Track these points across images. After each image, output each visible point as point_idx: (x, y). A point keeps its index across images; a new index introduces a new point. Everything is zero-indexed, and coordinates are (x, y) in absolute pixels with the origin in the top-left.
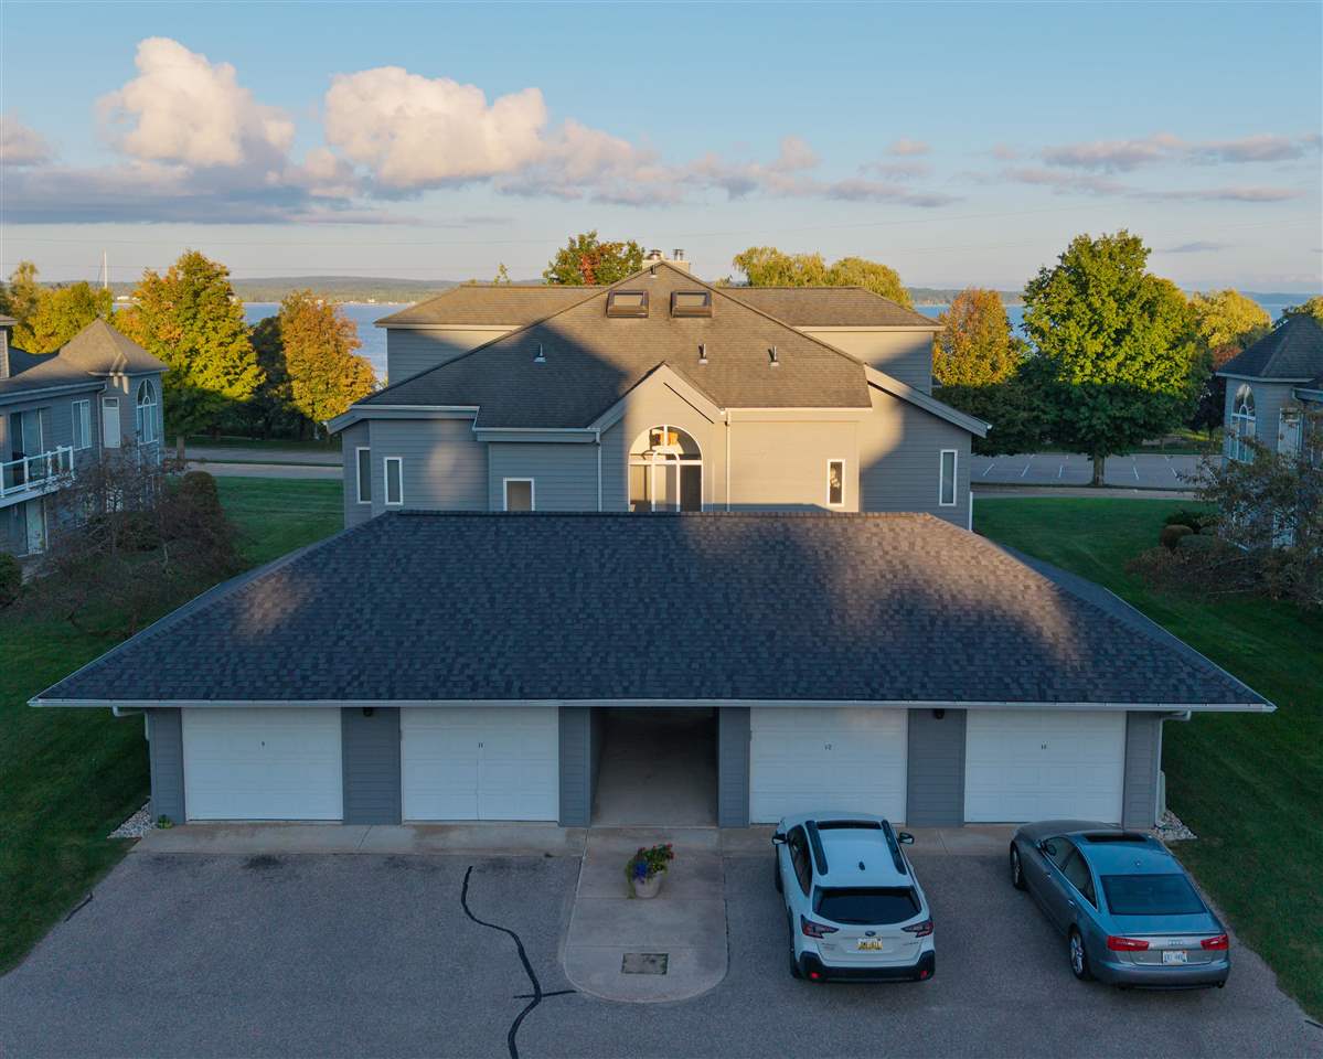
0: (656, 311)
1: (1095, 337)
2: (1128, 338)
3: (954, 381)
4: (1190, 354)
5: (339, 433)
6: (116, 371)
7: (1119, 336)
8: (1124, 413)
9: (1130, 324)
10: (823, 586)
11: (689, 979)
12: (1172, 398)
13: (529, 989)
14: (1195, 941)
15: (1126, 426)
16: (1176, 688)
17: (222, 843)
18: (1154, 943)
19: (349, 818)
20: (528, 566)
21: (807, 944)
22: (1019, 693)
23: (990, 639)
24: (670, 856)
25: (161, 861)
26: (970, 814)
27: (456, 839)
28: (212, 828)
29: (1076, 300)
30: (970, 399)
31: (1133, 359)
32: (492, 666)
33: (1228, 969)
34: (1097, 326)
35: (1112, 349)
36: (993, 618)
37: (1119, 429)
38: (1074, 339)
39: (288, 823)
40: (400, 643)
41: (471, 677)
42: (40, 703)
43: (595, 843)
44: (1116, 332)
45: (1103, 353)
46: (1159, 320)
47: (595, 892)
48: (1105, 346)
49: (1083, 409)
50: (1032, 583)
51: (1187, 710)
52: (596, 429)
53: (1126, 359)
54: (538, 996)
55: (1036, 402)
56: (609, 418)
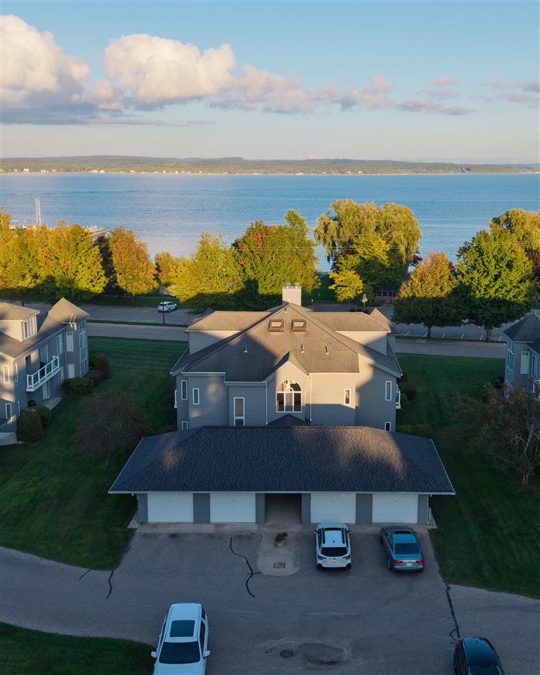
0: (287, 328)
1: (486, 277)
2: (499, 279)
3: (424, 295)
4: (527, 286)
5: (175, 376)
6: (72, 322)
7: (496, 277)
8: (497, 312)
9: (500, 273)
10: (333, 453)
11: (290, 569)
12: (519, 305)
13: (250, 572)
14: (415, 561)
15: (499, 317)
16: (429, 488)
17: (160, 530)
18: (404, 561)
19: (195, 522)
20: (246, 446)
21: (319, 562)
22: (384, 488)
23: (379, 471)
24: (287, 535)
25: (145, 535)
26: (374, 521)
27: (227, 528)
28: (156, 525)
29: (479, 259)
30: (430, 304)
31: (502, 288)
32: (237, 480)
33: (423, 568)
34: (487, 272)
35: (493, 283)
36: (381, 464)
37: (496, 318)
38: (476, 278)
39: (177, 523)
40: (210, 473)
41: (231, 484)
42: (111, 492)
43: (266, 530)
44: (495, 275)
45: (489, 285)
46: (514, 270)
47: (266, 545)
48: (490, 282)
49: (480, 310)
50: (394, 452)
51: (432, 494)
52: (265, 382)
53: (499, 287)
54: (252, 574)
55: (460, 305)
56: (270, 378)
